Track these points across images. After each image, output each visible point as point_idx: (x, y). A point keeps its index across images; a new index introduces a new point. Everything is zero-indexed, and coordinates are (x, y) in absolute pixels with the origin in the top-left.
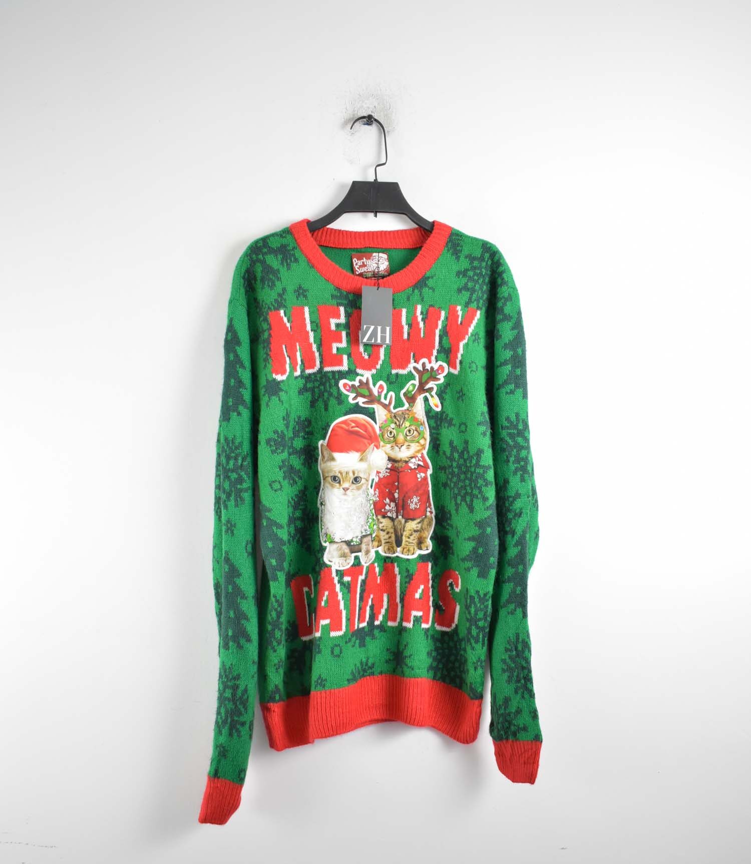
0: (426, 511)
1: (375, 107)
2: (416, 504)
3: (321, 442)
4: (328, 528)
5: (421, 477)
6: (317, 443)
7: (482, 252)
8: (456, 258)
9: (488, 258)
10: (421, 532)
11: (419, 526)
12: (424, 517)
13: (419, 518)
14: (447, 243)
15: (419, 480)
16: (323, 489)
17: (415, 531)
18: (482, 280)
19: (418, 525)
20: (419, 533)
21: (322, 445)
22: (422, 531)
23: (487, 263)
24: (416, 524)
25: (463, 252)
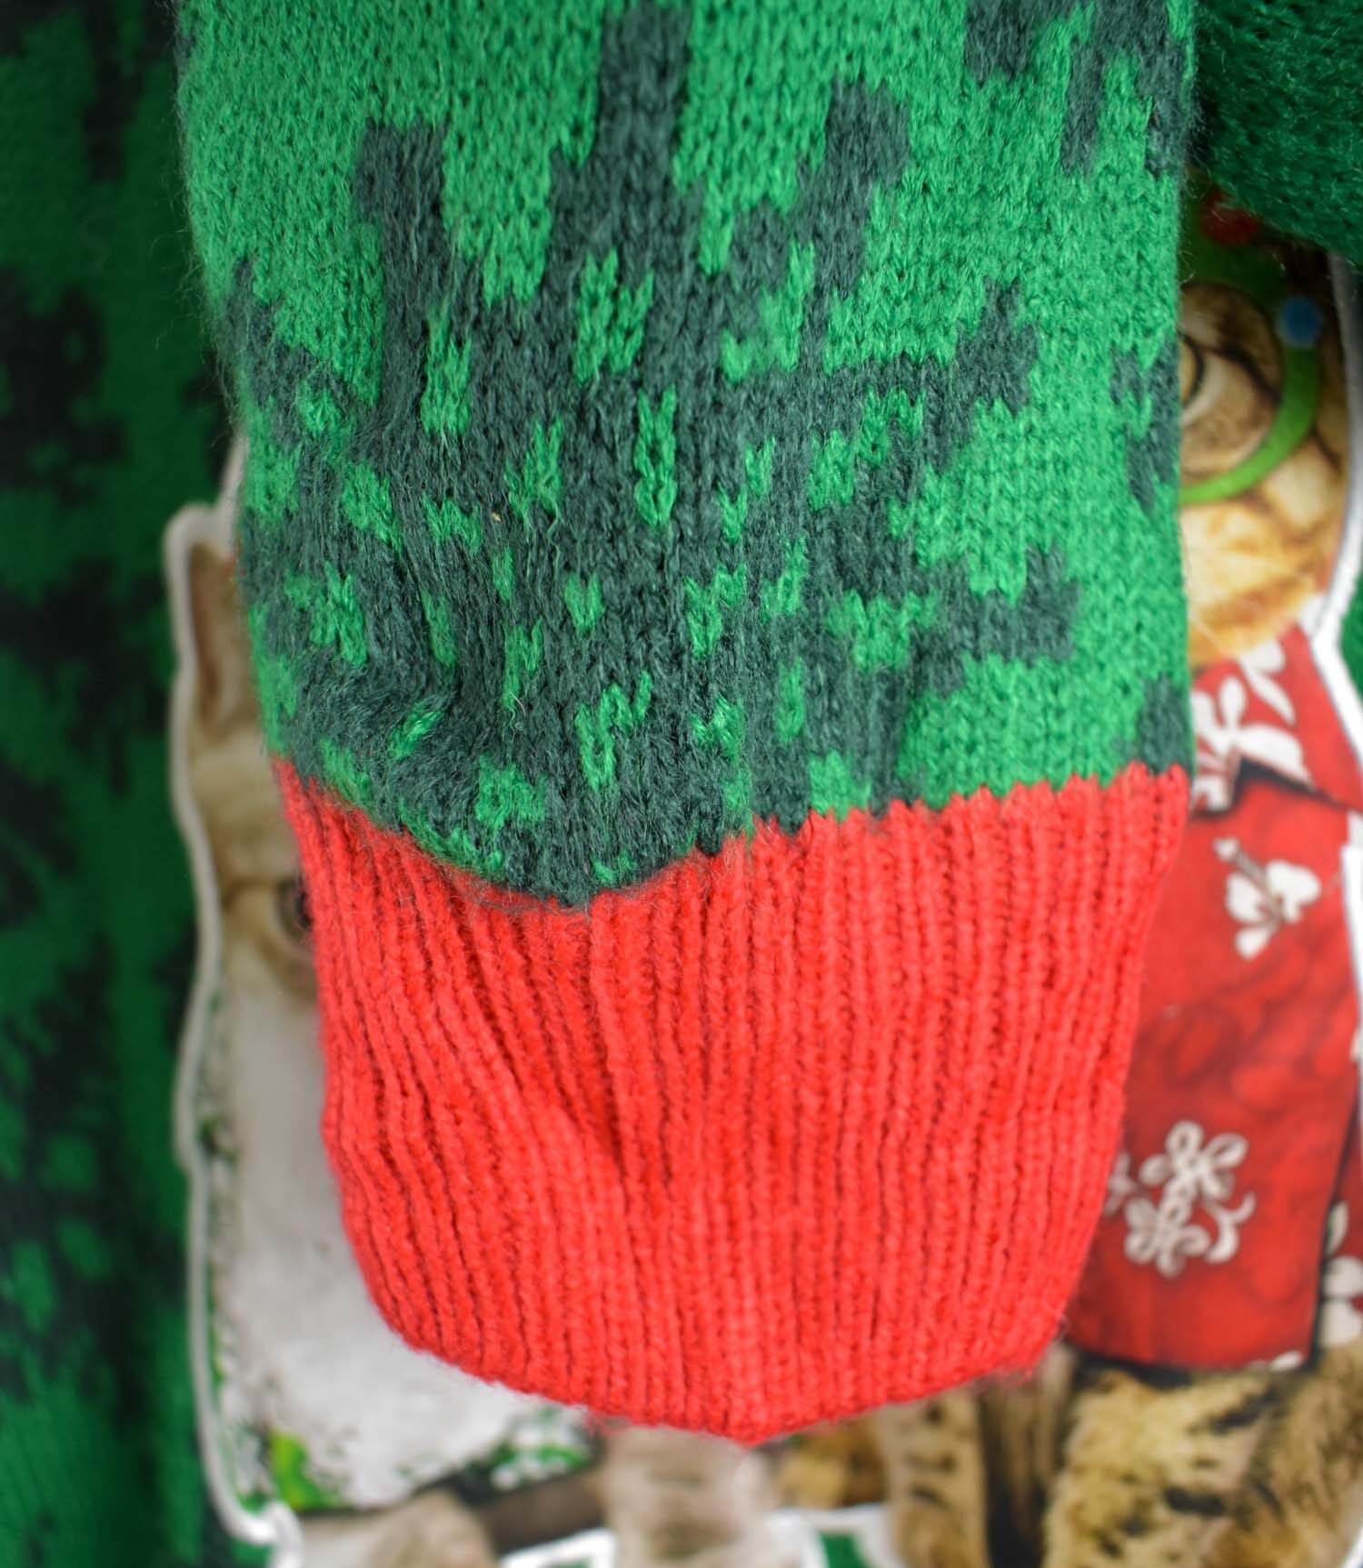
0: (1322, 1299)
2: (1200, 1215)
3: (183, 531)
4: (271, 1384)
5: (1271, 908)
6: (153, 541)
10: (1243, 1518)
11: (1233, 1453)
12: (1288, 1361)
13: (1232, 1364)
15: (1251, 943)
16: (216, 1004)
17: (1179, 1500)
19: (1212, 1446)
20: (1221, 1526)
21: (199, 558)
22: (1264, 1514)
24: (1193, 1431)
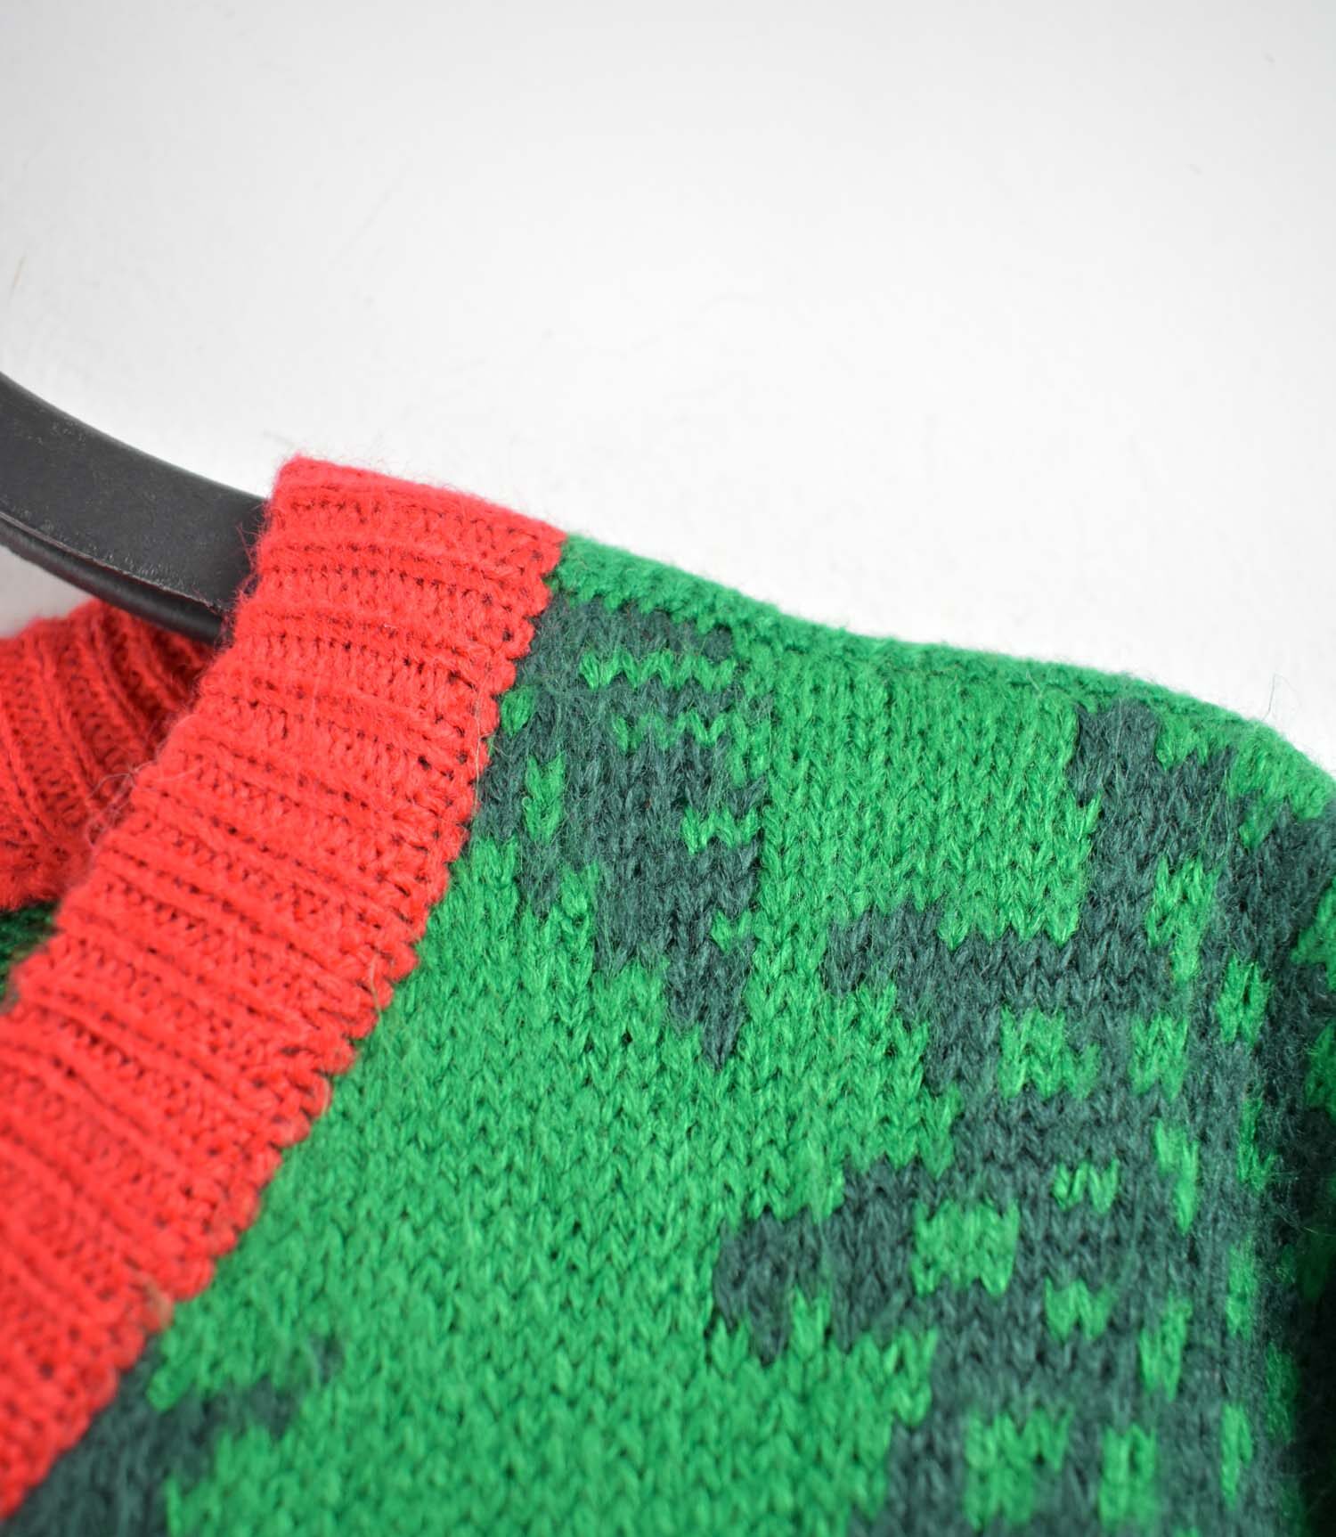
7: (1100, 855)
8: (675, 995)
9: (1211, 949)
14: (498, 763)
18: (1175, 1315)
23: (1206, 1027)
25: (779, 892)
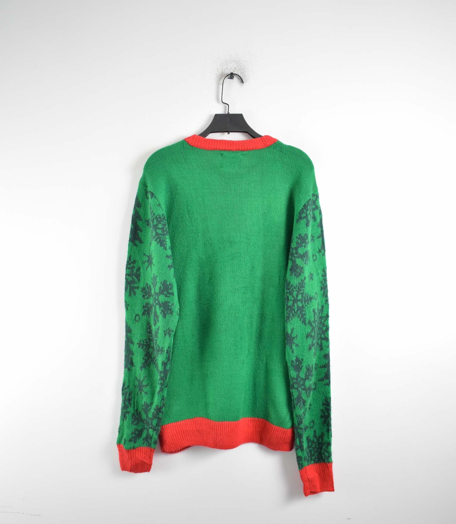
1: (235, 68)
